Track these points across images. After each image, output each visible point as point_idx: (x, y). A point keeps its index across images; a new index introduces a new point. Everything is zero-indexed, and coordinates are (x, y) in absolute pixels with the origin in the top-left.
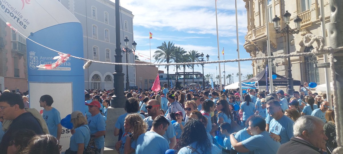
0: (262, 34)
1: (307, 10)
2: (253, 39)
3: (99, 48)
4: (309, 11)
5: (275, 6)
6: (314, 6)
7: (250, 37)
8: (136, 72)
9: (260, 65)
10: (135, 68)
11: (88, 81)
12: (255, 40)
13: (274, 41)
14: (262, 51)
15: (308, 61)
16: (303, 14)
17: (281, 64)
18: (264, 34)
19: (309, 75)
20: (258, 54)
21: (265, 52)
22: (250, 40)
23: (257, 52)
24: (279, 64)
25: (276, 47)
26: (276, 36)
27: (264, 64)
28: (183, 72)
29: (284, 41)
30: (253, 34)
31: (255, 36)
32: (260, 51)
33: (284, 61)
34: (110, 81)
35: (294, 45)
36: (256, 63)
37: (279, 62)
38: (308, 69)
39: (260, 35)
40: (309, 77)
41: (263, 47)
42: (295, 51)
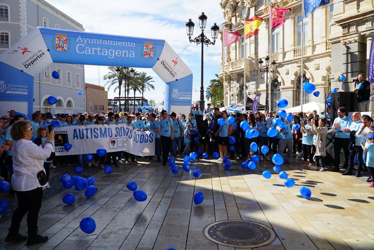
0: (239, 67)
1: (275, 52)
2: (230, 71)
3: (50, 68)
4: (277, 54)
5: (250, 44)
6: (282, 50)
7: (227, 68)
8: (86, 97)
9: (235, 93)
10: (85, 92)
11: (40, 106)
12: (232, 71)
13: (249, 74)
14: (237, 81)
15: (273, 92)
16: (272, 55)
17: (253, 93)
18: (240, 67)
19: (273, 103)
20: (232, 83)
21: (239, 82)
22: (227, 71)
23: (232, 82)
24: (251, 93)
25: (249, 79)
26: (250, 69)
27: (238, 93)
28: (134, 96)
29: (256, 74)
30: (231, 66)
31: (232, 67)
32: (235, 81)
33: (255, 91)
34: (61, 106)
35: (264, 78)
36: (230, 91)
37: (251, 91)
38: (273, 98)
39: (236, 68)
40: (273, 104)
41: (238, 77)
42: (264, 83)
